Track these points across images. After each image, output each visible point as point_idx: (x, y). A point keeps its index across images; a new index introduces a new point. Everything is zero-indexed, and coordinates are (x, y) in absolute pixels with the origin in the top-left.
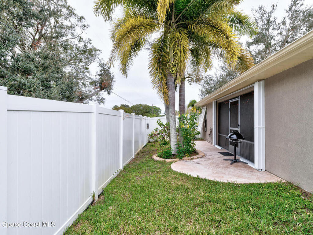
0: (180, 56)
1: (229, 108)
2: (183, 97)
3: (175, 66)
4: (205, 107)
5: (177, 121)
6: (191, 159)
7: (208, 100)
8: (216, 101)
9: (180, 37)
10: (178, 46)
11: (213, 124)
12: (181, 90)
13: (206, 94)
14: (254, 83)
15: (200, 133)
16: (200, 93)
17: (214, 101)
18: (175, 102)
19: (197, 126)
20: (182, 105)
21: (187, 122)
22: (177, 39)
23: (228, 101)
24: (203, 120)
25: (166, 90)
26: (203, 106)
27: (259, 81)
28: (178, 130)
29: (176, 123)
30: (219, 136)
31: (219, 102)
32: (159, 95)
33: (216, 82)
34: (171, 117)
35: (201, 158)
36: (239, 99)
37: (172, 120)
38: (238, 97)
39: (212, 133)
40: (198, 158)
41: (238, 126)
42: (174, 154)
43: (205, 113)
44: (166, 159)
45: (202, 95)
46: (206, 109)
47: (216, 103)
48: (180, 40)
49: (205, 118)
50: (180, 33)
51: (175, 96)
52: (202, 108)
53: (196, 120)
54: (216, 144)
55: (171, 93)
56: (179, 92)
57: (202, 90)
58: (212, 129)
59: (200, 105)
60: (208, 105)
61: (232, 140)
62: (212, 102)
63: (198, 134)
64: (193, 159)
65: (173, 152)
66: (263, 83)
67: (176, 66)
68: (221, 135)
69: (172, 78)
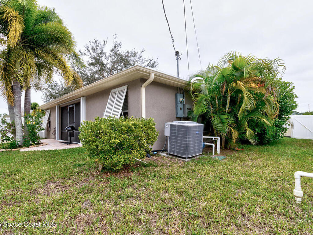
0: (27, 71)
1: (69, 111)
2: (28, 101)
3: (22, 77)
4: (49, 110)
5: (23, 119)
6: (37, 146)
7: (52, 104)
8: (59, 106)
9: (27, 56)
10: (25, 62)
11: (56, 123)
12: (27, 95)
13: (51, 98)
14: (80, 97)
15: (44, 129)
16: (44, 97)
17: (57, 106)
18: (21, 104)
19: (42, 123)
20: (28, 107)
21: (33, 120)
22: (24, 57)
23: (67, 106)
24: (47, 121)
25: (11, 94)
26: (47, 110)
27: (83, 96)
28: (23, 127)
29: (21, 121)
30: (62, 132)
31: (61, 107)
32: (4, 97)
33: (61, 88)
34: (17, 116)
35: (45, 145)
36: (74, 106)
37: (18, 119)
38: (74, 104)
39: (55, 131)
40: (43, 145)
41: (74, 123)
42: (20, 146)
43: (49, 115)
44: (12, 149)
45: (46, 98)
46: (50, 112)
47: (59, 107)
48: (28, 58)
49: (49, 120)
50: (27, 52)
51: (21, 99)
52: (46, 111)
53: (41, 118)
54: (59, 139)
55: (18, 97)
56: (24, 96)
57: (46, 94)
58: (55, 127)
59: (44, 108)
60: (52, 109)
61: (68, 130)
62: (56, 106)
63: (43, 130)
64: (39, 146)
65: (19, 144)
66: (85, 98)
67: (24, 77)
68: (63, 131)
69: (19, 85)
